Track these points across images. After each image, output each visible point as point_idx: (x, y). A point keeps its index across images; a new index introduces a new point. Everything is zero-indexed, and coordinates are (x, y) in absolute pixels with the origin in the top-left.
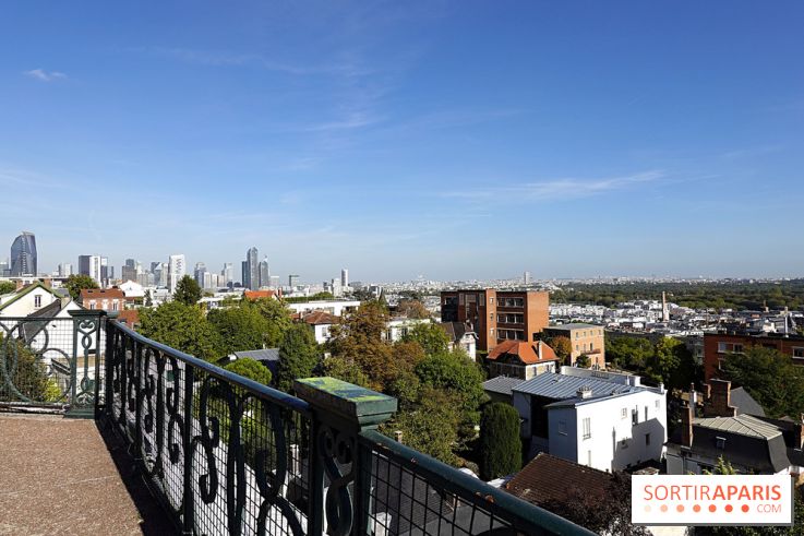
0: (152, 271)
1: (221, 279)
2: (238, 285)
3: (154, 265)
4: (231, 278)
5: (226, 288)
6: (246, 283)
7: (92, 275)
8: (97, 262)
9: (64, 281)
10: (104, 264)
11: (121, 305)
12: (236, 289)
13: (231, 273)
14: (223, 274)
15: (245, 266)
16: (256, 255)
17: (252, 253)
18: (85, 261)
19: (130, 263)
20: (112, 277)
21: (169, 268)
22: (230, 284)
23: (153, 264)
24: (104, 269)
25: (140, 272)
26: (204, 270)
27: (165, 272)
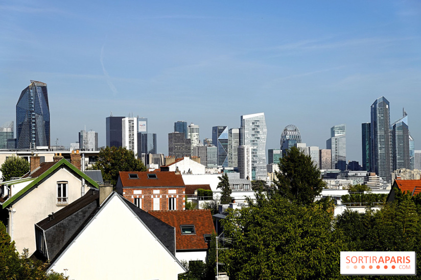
0: (215, 142)
1: (327, 155)
2: (354, 166)
3: (217, 131)
4: (343, 153)
5: (335, 171)
6: (370, 163)
7: (126, 145)
8: (131, 128)
9: (92, 157)
10: (143, 130)
11: (180, 201)
12: (351, 173)
13: (342, 144)
14: (329, 146)
15: (369, 131)
16: (386, 113)
17: (379, 108)
18: (115, 125)
19: (181, 127)
20: (154, 151)
21: (240, 136)
22: (341, 165)
23: (215, 129)
24: (142, 137)
25: (195, 143)
26: (297, 139)
27: (234, 143)
